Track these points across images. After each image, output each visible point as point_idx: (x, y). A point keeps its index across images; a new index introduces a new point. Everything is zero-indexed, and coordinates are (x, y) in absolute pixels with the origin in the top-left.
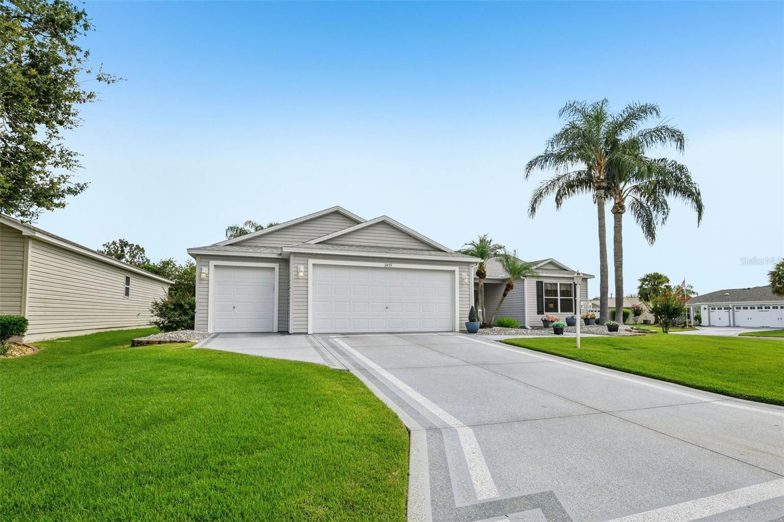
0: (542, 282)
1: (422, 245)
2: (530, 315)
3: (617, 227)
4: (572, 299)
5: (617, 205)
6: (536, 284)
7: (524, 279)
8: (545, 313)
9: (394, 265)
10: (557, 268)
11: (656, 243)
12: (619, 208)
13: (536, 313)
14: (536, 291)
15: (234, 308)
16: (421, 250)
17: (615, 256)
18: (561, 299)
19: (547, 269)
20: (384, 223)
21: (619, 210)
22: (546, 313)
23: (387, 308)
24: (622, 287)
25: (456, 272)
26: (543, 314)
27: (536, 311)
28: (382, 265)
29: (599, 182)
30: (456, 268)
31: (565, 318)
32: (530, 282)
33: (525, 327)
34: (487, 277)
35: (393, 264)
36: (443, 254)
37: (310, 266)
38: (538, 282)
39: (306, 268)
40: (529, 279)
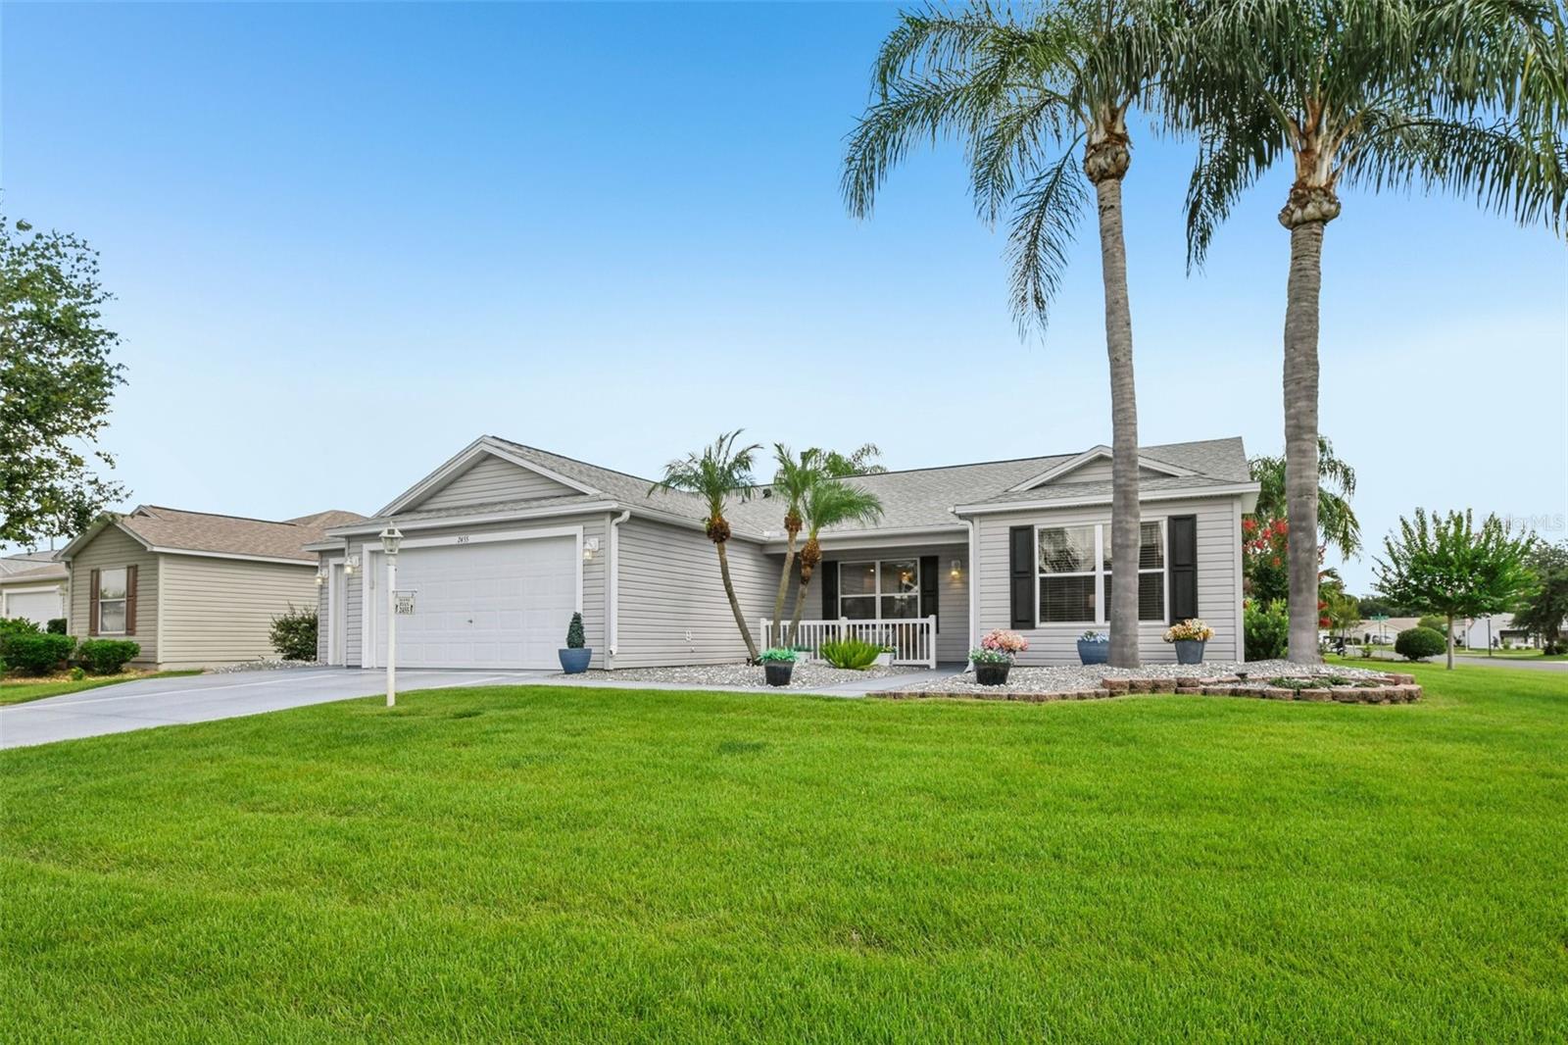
0: (1029, 529)
6: (1009, 537)
8: (1037, 624)
9: (473, 538)
13: (1009, 625)
18: (1106, 576)
19: (1082, 482)
22: (1044, 625)
23: (471, 621)
25: (576, 539)
26: (1033, 627)
27: (1009, 618)
28: (453, 540)
30: (576, 529)
31: (1076, 640)
32: (984, 532)
35: (469, 537)
36: (577, 498)
37: (366, 555)
38: (1014, 530)
39: (360, 559)
40: (983, 525)
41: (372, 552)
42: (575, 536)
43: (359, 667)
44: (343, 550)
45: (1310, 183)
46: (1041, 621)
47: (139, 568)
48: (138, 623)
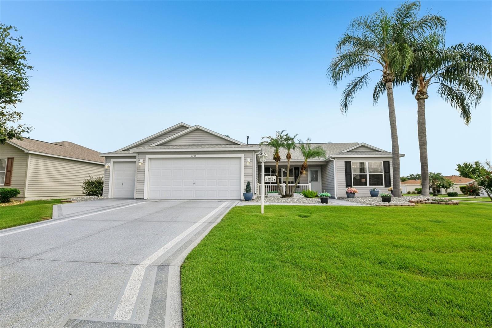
0: (349, 162)
1: (225, 141)
2: (338, 188)
3: (420, 111)
4: (382, 175)
5: (419, 93)
6: (344, 164)
7: (333, 161)
8: (353, 186)
10: (369, 150)
11: (471, 122)
12: (420, 95)
13: (345, 186)
14: (344, 169)
15: (123, 184)
16: (223, 144)
17: (419, 136)
18: (369, 175)
19: (359, 152)
20: (198, 130)
21: (420, 96)
23: (194, 183)
24: (427, 163)
25: (242, 158)
27: (345, 185)
28: (190, 156)
29: (386, 76)
30: (242, 155)
31: (369, 190)
32: (338, 162)
33: (334, 197)
34: (281, 160)
35: (196, 155)
36: (237, 146)
37: (147, 160)
38: (346, 162)
39: (145, 160)
40: (338, 160)
41: (149, 158)
42: (241, 157)
43: (143, 199)
44: (136, 156)
45: (423, 91)
46: (354, 185)
47: (15, 159)
48: (12, 181)
